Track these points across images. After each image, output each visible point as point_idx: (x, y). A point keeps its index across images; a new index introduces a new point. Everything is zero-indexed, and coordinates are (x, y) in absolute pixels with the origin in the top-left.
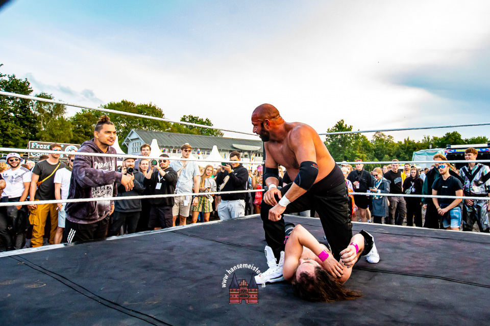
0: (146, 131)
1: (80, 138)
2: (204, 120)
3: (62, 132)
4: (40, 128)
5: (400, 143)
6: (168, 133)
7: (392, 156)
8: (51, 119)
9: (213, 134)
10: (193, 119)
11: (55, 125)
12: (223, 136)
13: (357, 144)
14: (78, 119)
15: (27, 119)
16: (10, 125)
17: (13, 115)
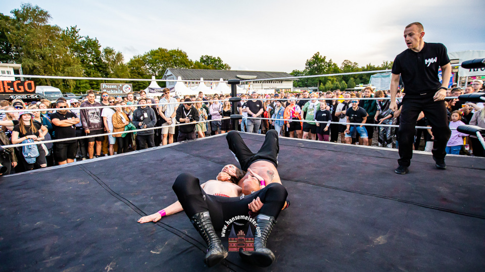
0: (176, 69)
1: (135, 77)
2: (216, 58)
3: (123, 74)
4: (109, 72)
5: (363, 68)
6: (191, 69)
7: (356, 78)
8: (116, 65)
9: (223, 68)
10: (208, 58)
11: (119, 69)
12: (231, 69)
13: (329, 70)
14: (132, 63)
15: (101, 66)
16: (92, 70)
17: (92, 63)
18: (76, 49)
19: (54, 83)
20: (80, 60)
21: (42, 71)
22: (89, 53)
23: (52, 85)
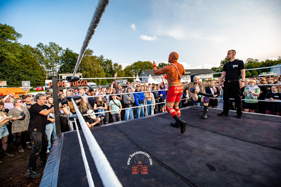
0: (147, 71)
1: (127, 76)
3: (122, 75)
8: (119, 71)
15: (112, 72)
16: (108, 74)
17: (108, 71)
18: (102, 65)
19: (93, 81)
20: (104, 70)
21: (89, 75)
22: (108, 66)
23: (93, 82)
